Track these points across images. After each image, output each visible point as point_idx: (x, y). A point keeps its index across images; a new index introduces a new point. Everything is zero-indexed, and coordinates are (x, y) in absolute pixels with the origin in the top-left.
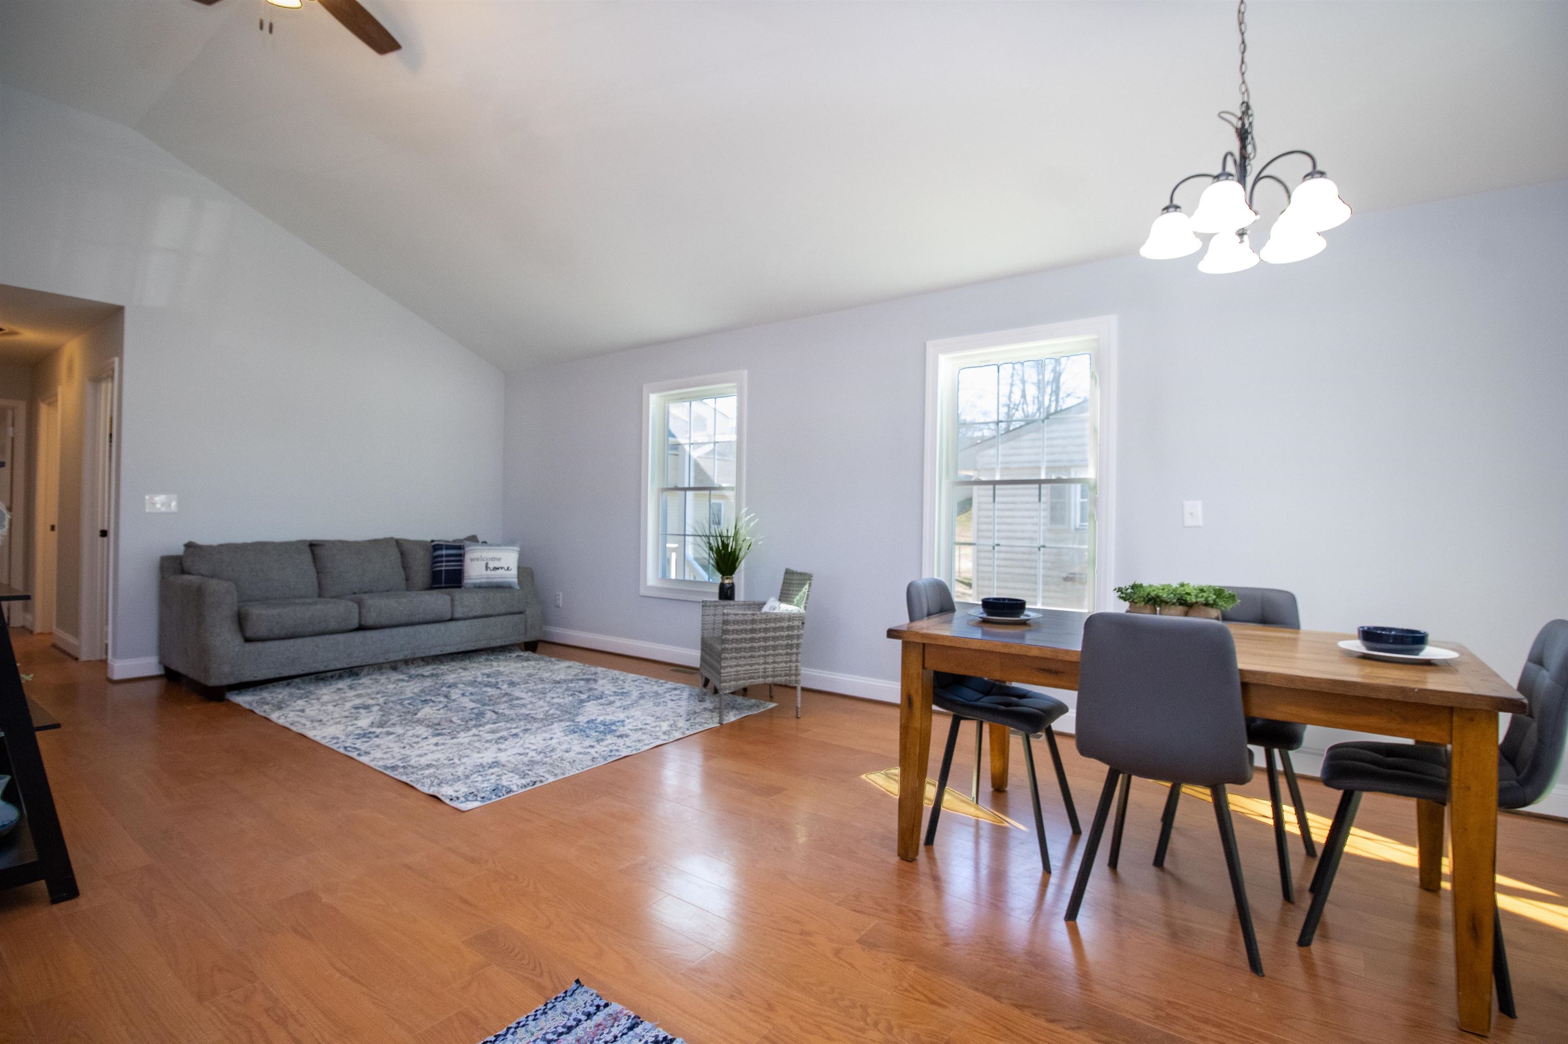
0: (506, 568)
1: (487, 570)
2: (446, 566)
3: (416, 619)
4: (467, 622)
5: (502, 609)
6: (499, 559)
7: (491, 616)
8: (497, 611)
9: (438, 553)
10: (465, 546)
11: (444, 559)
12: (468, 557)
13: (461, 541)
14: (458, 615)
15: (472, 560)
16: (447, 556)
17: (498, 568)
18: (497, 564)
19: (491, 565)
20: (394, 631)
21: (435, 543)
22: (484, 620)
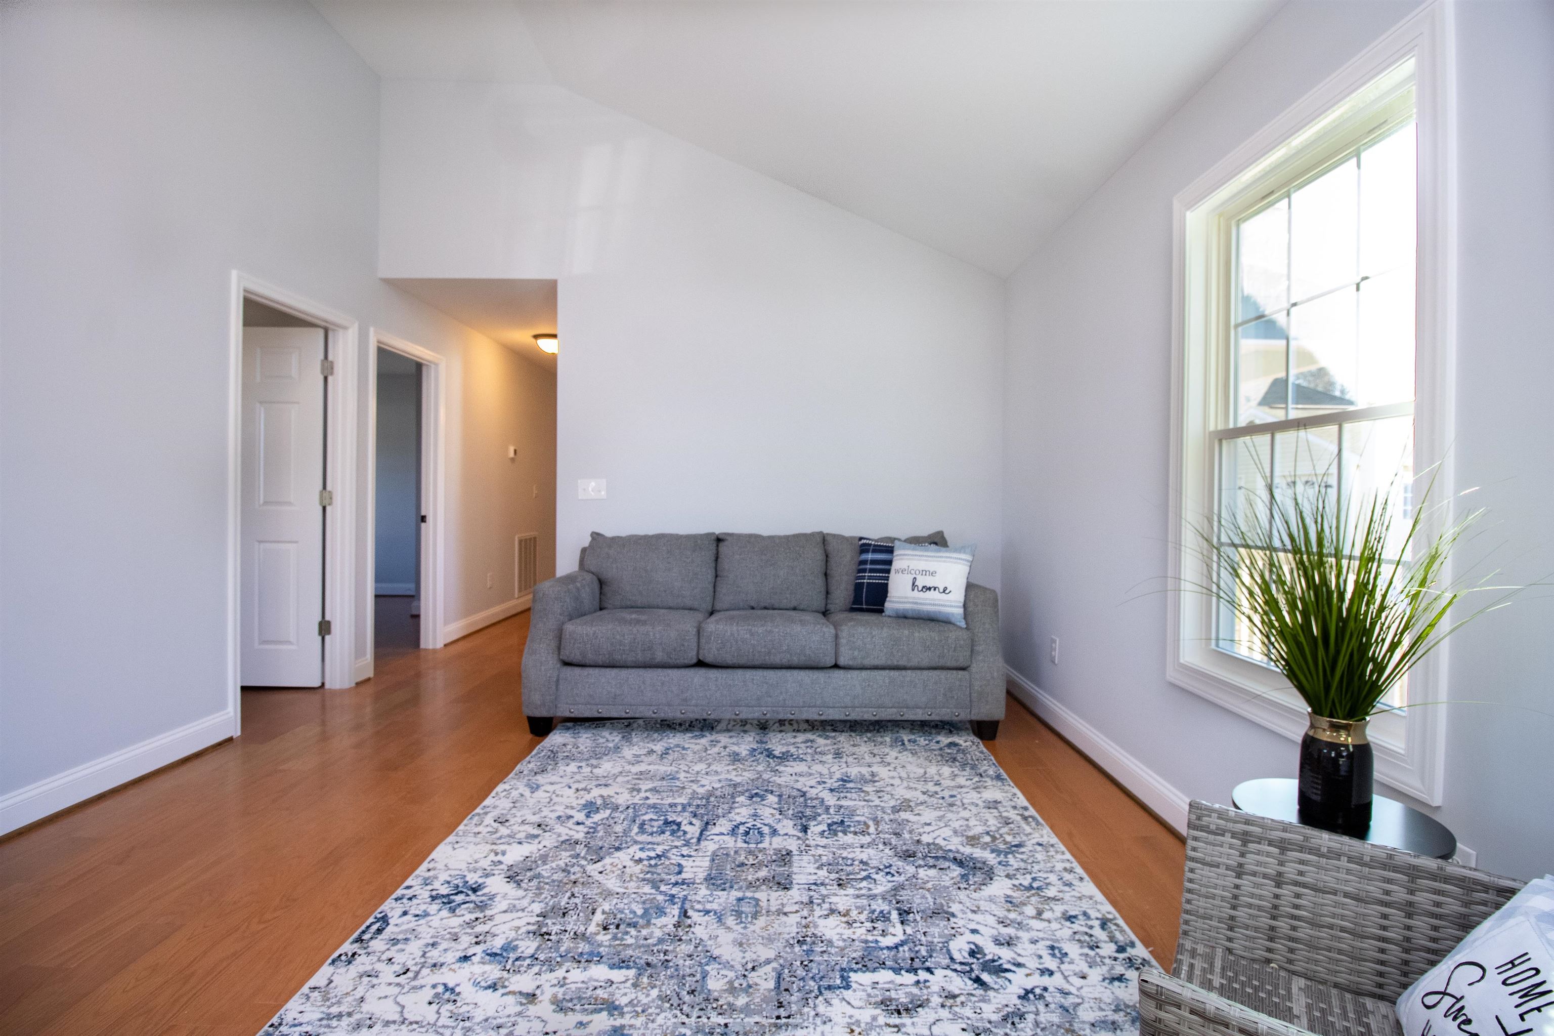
0: (941, 590)
1: (913, 590)
2: (870, 578)
3: (777, 659)
4: (864, 674)
5: (925, 659)
6: (932, 574)
7: (905, 668)
8: (914, 662)
9: (864, 557)
10: (895, 549)
11: (868, 566)
12: (897, 564)
13: (893, 540)
14: (842, 661)
15: (897, 571)
16: (873, 562)
17: (930, 589)
18: (929, 581)
19: (920, 583)
20: (749, 674)
21: (863, 541)
22: (893, 673)
